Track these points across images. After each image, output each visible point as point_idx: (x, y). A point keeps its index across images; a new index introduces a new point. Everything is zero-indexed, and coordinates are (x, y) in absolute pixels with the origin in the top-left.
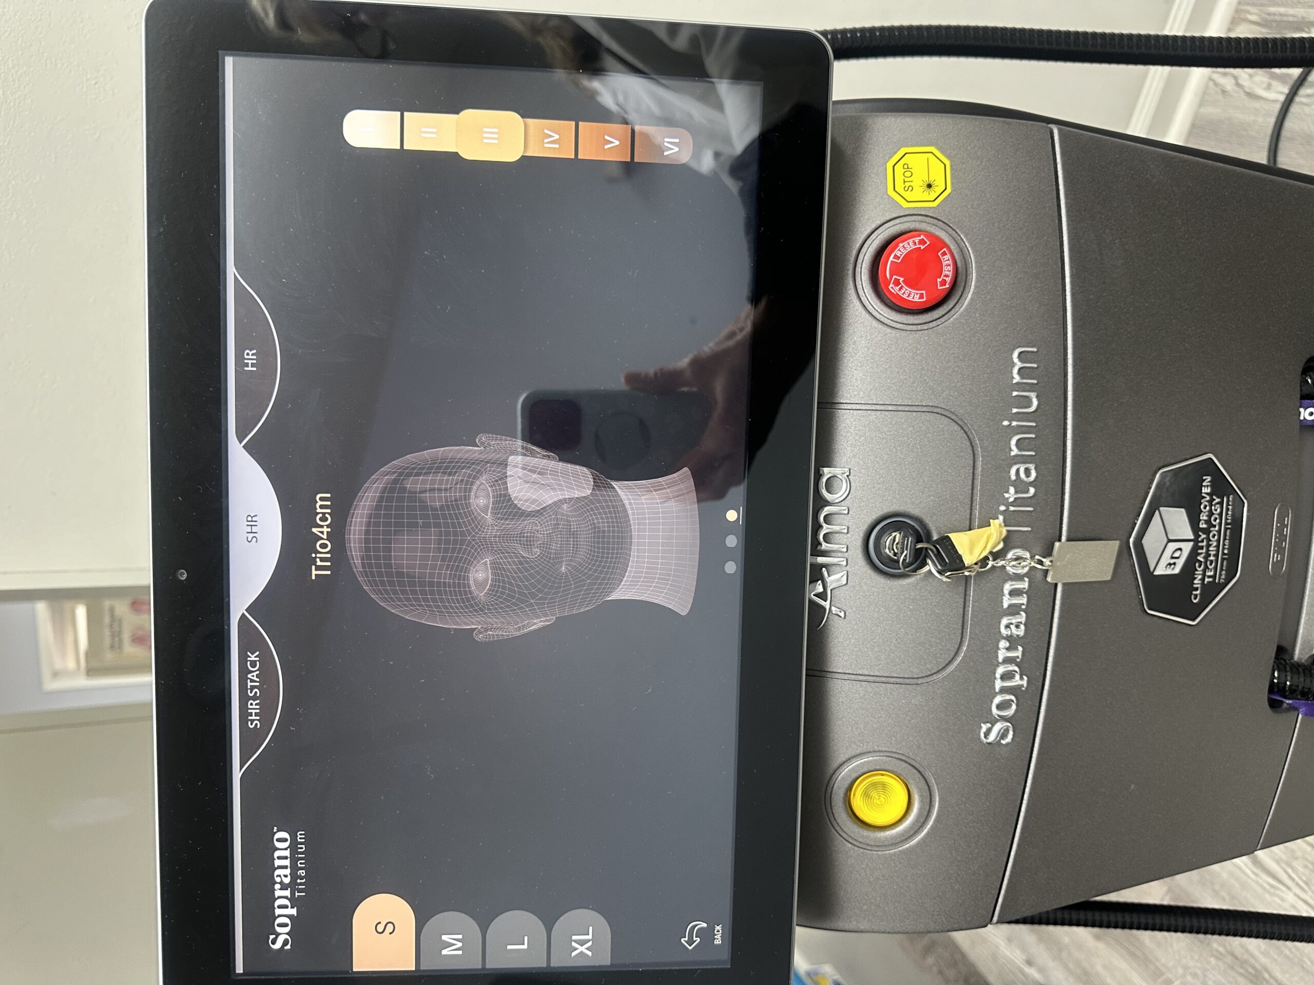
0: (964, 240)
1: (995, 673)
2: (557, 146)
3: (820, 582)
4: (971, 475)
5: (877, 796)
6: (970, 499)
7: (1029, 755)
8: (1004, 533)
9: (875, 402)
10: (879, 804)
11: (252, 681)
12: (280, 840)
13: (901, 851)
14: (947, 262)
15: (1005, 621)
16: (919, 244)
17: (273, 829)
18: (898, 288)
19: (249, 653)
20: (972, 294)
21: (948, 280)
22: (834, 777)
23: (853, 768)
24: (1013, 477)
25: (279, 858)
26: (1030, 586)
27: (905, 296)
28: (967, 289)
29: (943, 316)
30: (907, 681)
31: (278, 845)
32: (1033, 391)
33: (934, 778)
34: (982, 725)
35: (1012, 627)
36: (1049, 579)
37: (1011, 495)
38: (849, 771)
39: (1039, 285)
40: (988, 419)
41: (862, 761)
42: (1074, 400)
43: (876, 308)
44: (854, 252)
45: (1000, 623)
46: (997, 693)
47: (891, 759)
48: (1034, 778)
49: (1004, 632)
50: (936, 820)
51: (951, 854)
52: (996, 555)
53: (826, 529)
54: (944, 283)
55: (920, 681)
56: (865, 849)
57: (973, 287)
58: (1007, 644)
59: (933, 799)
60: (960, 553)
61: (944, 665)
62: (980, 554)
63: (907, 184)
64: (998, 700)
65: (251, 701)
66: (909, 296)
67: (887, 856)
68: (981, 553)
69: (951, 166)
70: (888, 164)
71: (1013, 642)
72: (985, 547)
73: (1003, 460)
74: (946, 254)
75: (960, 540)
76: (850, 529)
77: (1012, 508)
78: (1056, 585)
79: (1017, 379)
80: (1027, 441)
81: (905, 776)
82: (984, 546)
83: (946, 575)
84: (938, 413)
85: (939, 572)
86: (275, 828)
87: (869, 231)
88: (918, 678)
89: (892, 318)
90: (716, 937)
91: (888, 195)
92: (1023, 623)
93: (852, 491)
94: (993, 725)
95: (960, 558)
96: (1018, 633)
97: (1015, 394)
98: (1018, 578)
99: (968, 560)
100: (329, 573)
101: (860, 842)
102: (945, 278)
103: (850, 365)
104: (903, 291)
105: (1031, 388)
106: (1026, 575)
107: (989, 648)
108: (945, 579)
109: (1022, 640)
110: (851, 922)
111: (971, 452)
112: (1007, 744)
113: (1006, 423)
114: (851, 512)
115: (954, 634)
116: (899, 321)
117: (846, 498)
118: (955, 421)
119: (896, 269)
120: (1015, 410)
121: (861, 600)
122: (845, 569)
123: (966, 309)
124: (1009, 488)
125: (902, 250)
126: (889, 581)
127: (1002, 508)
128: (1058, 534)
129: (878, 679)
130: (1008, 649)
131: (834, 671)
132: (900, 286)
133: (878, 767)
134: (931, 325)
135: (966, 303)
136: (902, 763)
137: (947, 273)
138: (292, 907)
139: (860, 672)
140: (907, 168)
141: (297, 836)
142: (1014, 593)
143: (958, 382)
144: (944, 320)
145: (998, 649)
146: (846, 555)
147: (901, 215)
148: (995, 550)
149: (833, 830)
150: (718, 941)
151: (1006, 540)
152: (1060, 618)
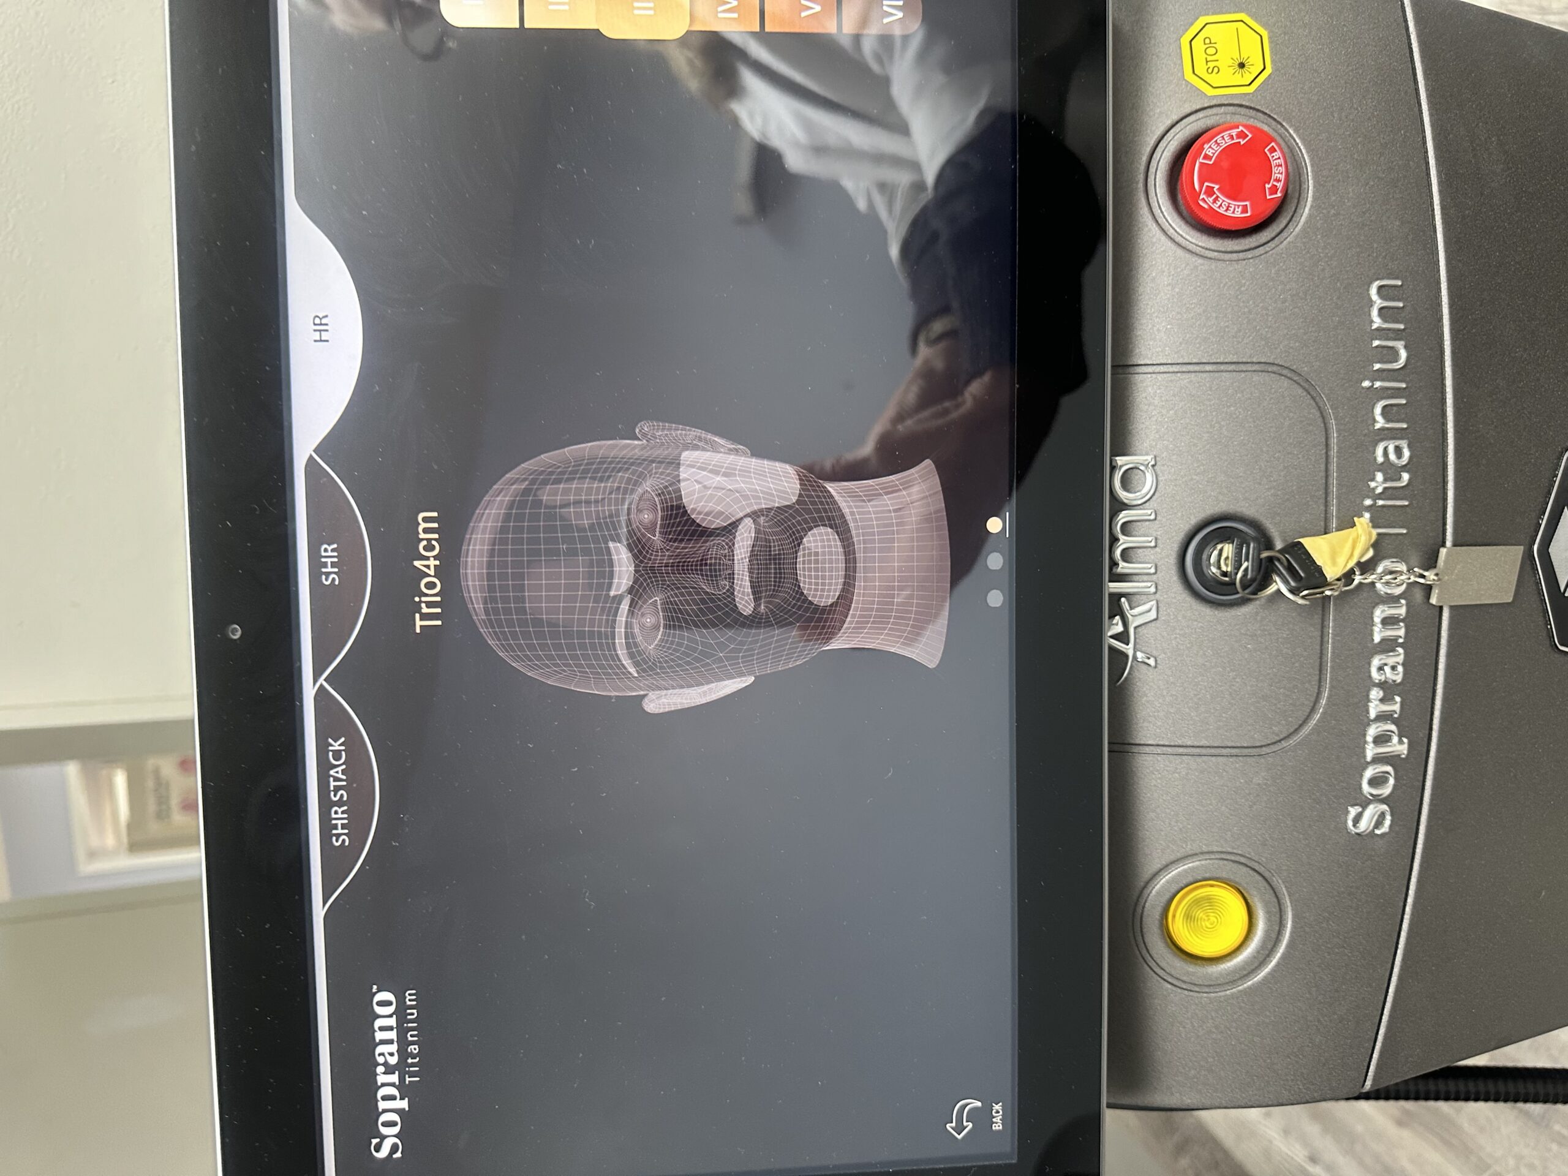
0: (1295, 136)
1: (1364, 735)
2: (735, 15)
3: (1117, 618)
4: (1324, 456)
5: (1204, 917)
6: (1324, 491)
7: (1411, 851)
8: (1374, 537)
9: (1186, 361)
10: (1210, 926)
11: (336, 779)
12: (382, 1004)
13: (1240, 991)
14: (1277, 161)
15: (1376, 662)
16: (1238, 138)
17: (372, 988)
18: (1211, 199)
19: (330, 741)
20: (1310, 210)
21: (1280, 185)
22: (1146, 892)
23: (1173, 878)
24: (1380, 459)
25: (382, 1029)
26: (1408, 612)
27: (1222, 211)
28: (1302, 203)
29: (1273, 239)
30: (1246, 751)
31: (379, 1010)
32: (1399, 340)
33: (1286, 887)
34: (1350, 808)
35: (1387, 669)
36: (1434, 600)
37: (1379, 482)
38: (1168, 882)
39: (1398, 196)
40: (1343, 379)
41: (1186, 867)
42: (1453, 353)
43: (1181, 232)
44: (1145, 159)
45: (1369, 664)
46: (1368, 763)
47: (1225, 862)
48: (1419, 881)
49: (1375, 675)
50: (1289, 946)
51: (1310, 993)
52: (1366, 567)
53: (1124, 542)
54: (1274, 190)
55: (1265, 750)
56: (1191, 991)
57: (1310, 199)
58: (1381, 694)
59: (1284, 917)
60: (1318, 564)
61: (1296, 727)
62: (1346, 565)
63: (1211, 65)
64: (1369, 773)
65: (336, 808)
66: (1227, 210)
67: (1222, 999)
68: (1347, 562)
69: (1270, 38)
70: (1182, 40)
71: (1389, 690)
72: (1352, 555)
73: (1365, 435)
74: (1276, 151)
75: (1317, 547)
76: (1159, 542)
77: (1380, 503)
78: (1441, 608)
79: (1377, 322)
80: (1395, 408)
81: (1245, 885)
82: (1350, 553)
83: (1301, 594)
84: (1274, 373)
85: (1292, 591)
86: (375, 987)
87: (1162, 129)
88: (1261, 747)
89: (1203, 245)
90: (994, 1120)
91: (1186, 80)
92: (1401, 662)
93: (1159, 487)
94: (1364, 807)
95: (1319, 570)
96: (1394, 678)
97: (1376, 343)
98: (1392, 600)
99: (1331, 572)
100: (439, 623)
101: (1184, 982)
102: (1275, 183)
103: (1149, 311)
104: (1219, 203)
105: (1397, 335)
106: (1400, 596)
107: (1356, 700)
108: (1301, 601)
109: (1400, 688)
110: (1172, 1094)
111: (1322, 425)
112: (1383, 835)
113: (1366, 384)
114: (1159, 518)
115: (1310, 682)
116: (1213, 248)
117: (1151, 498)
118: (1298, 384)
119: (1208, 173)
120: (1377, 366)
121: (1178, 640)
122: (1152, 597)
123: (1304, 229)
124: (1374, 475)
125: (1214, 147)
126: (1216, 613)
127: (1368, 502)
128: (1441, 539)
129: (1204, 751)
130: (1382, 700)
131: (1142, 742)
132: (1215, 196)
133: (1207, 875)
134: (1257, 252)
135: (1303, 219)
136: (1241, 867)
137: (1279, 176)
138: (402, 1099)
139: (1180, 742)
140: (1209, 43)
141: (405, 998)
142: (1387, 622)
143: (1299, 329)
144: (1273, 246)
145: (1369, 700)
146: (1154, 577)
147: (1206, 105)
148: (1363, 560)
149: (1146, 966)
150: (998, 1127)
151: (1375, 545)
152: (1449, 655)
